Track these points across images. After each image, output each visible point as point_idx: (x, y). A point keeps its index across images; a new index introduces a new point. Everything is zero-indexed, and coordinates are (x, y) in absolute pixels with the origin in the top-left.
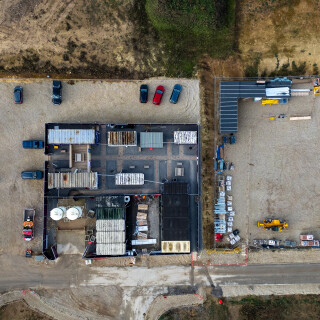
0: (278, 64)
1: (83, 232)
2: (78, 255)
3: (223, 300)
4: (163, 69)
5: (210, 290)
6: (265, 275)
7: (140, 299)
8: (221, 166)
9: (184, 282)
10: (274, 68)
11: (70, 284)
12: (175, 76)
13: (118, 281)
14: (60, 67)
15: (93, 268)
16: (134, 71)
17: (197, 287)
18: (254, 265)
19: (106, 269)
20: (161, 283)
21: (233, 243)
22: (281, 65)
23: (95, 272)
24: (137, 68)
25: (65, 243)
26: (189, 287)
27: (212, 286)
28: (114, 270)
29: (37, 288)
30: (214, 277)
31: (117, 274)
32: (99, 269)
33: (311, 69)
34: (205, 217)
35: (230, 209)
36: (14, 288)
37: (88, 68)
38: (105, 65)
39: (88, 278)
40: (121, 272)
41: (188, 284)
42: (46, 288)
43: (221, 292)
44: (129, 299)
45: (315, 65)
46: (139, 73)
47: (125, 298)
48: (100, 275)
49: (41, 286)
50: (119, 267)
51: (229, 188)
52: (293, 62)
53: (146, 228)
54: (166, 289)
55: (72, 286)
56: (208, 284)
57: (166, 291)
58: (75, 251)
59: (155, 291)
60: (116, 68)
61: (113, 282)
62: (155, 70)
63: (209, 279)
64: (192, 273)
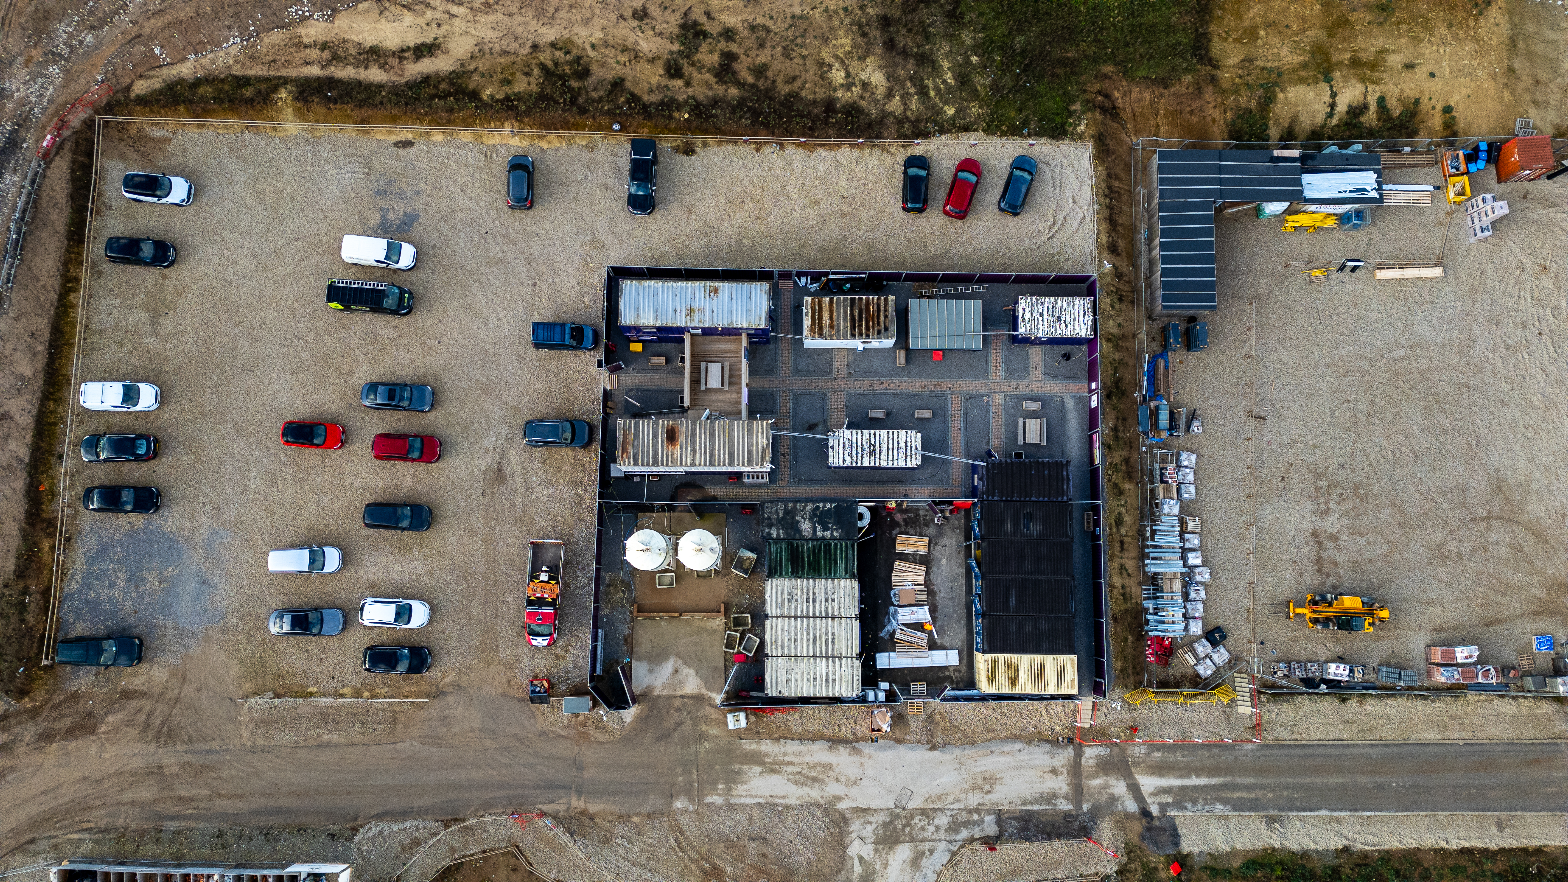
0: (1333, 106)
1: (719, 622)
2: (699, 699)
3: (1181, 861)
4: (975, 109)
5: (1137, 827)
6: (1318, 780)
7: (903, 852)
8: (1164, 419)
9: (1053, 796)
10: (1320, 118)
11: (671, 796)
12: (1014, 131)
13: (833, 789)
14: (655, 98)
15: (749, 745)
16: (884, 115)
17: (1095, 814)
18: (1280, 745)
19: (791, 747)
20: (974, 799)
21: (1205, 670)
22: (1342, 107)
23: (755, 759)
24: (895, 105)
25: (656, 658)
26: (1067, 815)
27: (1146, 813)
28: (818, 753)
29: (560, 807)
30: (1148, 783)
31: (828, 767)
32: (767, 747)
33: (1437, 122)
34: (1117, 581)
35: (1194, 559)
36: (487, 807)
37: (742, 102)
38: (794, 96)
39: (732, 778)
40: (842, 759)
41: (1064, 806)
42: (593, 808)
43: (1175, 837)
44: (867, 851)
45: (1448, 110)
46: (900, 121)
47: (855, 849)
48: (773, 768)
49: (577, 803)
50: (835, 742)
51: (1189, 493)
52: (1381, 100)
53: (923, 614)
54: (990, 819)
55: (678, 804)
56: (1132, 806)
57: (991, 829)
58: (692, 684)
59: (954, 827)
60: (830, 105)
61: (814, 794)
62: (950, 111)
63: (1135, 789)
64: (1075, 769)
